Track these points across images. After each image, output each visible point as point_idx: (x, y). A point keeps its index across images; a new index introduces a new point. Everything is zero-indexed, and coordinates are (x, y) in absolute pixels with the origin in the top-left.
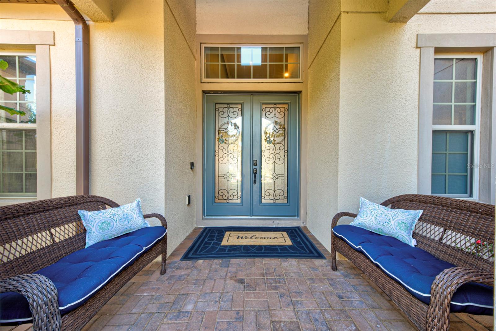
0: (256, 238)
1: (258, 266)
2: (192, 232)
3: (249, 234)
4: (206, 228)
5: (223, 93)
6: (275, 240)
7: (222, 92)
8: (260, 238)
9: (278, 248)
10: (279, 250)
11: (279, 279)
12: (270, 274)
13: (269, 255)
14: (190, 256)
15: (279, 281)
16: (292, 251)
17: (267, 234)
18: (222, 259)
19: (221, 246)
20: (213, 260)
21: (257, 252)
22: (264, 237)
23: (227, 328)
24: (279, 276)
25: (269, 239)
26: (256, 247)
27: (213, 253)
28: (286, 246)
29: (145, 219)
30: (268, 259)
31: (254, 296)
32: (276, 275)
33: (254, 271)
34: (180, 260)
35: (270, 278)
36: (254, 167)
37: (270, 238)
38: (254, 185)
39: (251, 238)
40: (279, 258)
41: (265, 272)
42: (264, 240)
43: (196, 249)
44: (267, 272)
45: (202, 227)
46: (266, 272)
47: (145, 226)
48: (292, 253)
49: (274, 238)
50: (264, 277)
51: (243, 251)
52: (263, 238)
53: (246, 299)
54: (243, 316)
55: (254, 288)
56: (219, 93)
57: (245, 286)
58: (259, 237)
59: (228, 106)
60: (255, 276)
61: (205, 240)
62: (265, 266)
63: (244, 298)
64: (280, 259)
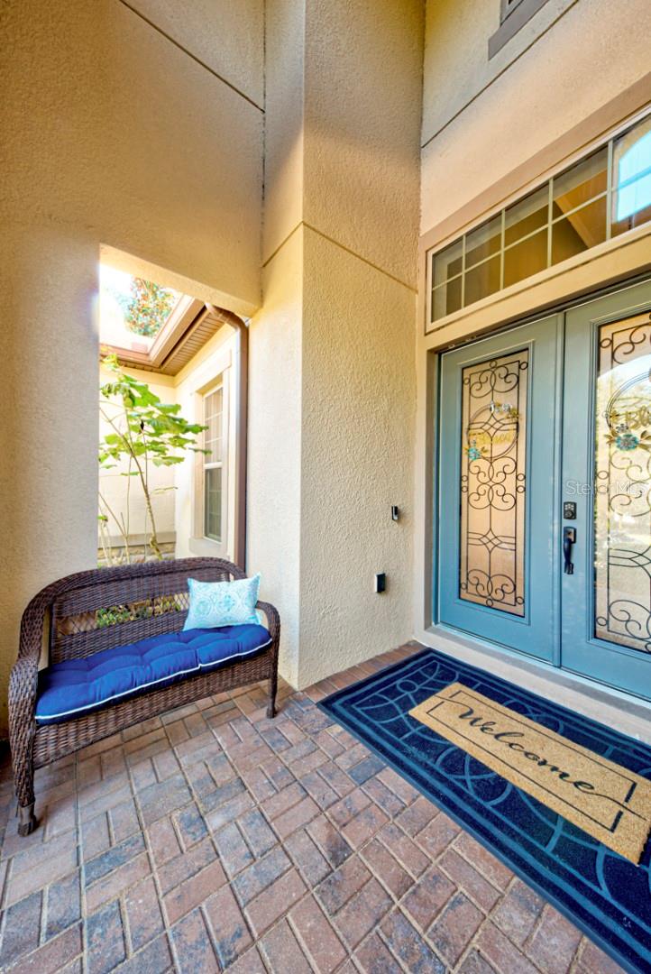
0: (511, 745)
1: (423, 843)
2: (395, 650)
3: (507, 720)
4: (429, 651)
5: (476, 338)
6: (571, 793)
7: (473, 338)
8: (527, 754)
9: (559, 830)
10: (554, 842)
11: (431, 953)
12: (424, 904)
13: (496, 832)
14: (337, 705)
15: (420, 963)
16: (605, 892)
17: (564, 752)
18: (373, 752)
19: (408, 716)
20: (357, 741)
21: (472, 793)
22: (542, 756)
23: (191, 946)
24: (444, 942)
25: (556, 774)
26: (486, 776)
27: (376, 723)
28: (599, 849)
29: (256, 610)
30: (478, 846)
31: (311, 929)
32: (435, 930)
33: (396, 850)
34: (317, 704)
35: (410, 917)
36: (566, 523)
37: (563, 775)
38: (565, 575)
39: (497, 737)
40: (517, 874)
41: (417, 882)
42: (530, 768)
43: (360, 695)
44: (423, 892)
45: (424, 644)
46: (419, 886)
47: (252, 622)
48: (597, 899)
49: (577, 784)
50: (399, 897)
51: (437, 767)
52: (536, 758)
53: (289, 916)
54: (237, 956)
55: (338, 903)
56: (467, 341)
57: (327, 875)
58: (527, 749)
59: (493, 364)
60: (381, 868)
61: (395, 680)
62: (441, 862)
63: (290, 907)
64: (516, 879)
